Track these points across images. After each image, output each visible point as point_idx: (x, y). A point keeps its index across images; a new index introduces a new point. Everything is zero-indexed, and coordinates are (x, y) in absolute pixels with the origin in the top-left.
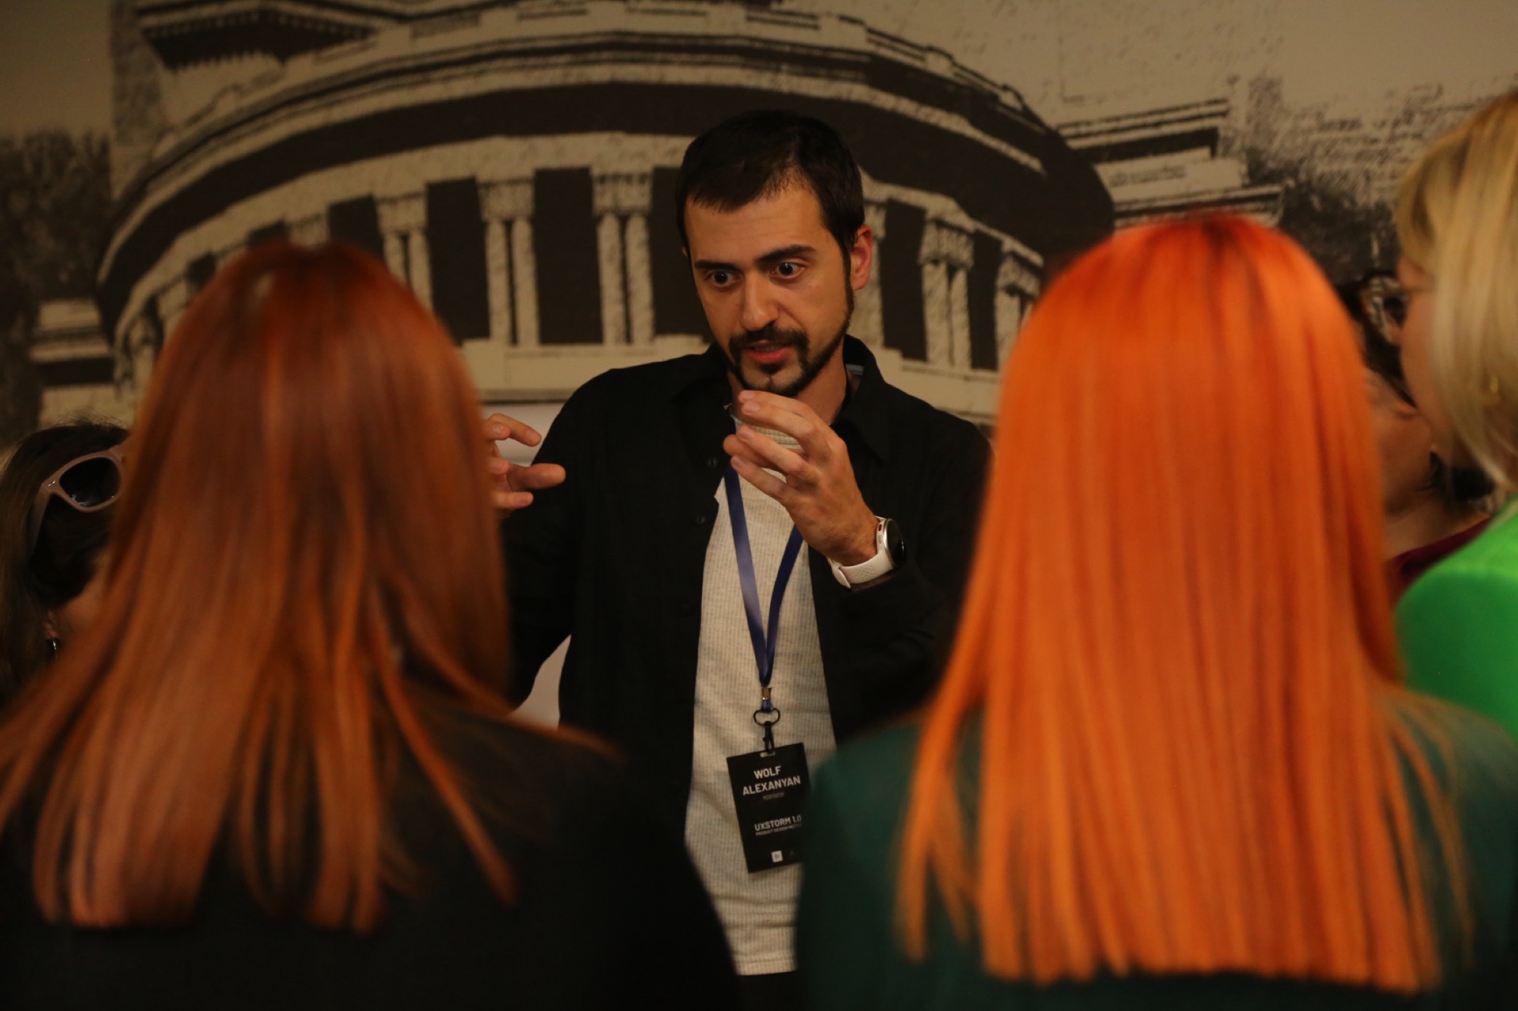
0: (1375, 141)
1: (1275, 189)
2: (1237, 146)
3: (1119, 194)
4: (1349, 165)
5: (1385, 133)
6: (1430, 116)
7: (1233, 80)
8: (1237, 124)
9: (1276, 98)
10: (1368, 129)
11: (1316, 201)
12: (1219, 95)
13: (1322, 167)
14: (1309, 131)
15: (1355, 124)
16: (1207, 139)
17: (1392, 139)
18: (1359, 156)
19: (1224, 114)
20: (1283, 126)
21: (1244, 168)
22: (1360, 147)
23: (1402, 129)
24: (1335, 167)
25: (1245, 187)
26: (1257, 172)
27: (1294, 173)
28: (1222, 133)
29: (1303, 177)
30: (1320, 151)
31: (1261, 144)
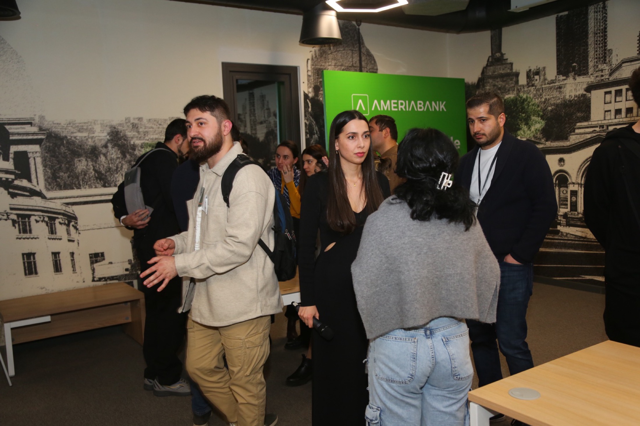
0: (64, 127)
1: (45, 132)
2: (37, 125)
3: (10, 131)
4: (59, 130)
5: (65, 126)
6: (74, 124)
7: (35, 115)
8: (37, 120)
9: (44, 119)
10: (62, 124)
11: (53, 135)
12: (32, 117)
13: (54, 130)
14: (51, 124)
15: (60, 124)
16: (30, 124)
17: (67, 127)
18: (61, 129)
19: (33, 120)
20: (46, 123)
21: (38, 129)
22: (61, 127)
23: (69, 125)
24: (57, 130)
25: (38, 131)
26: (41, 129)
27: (49, 130)
28: (33, 123)
29: (50, 131)
30: (53, 127)
31: (41, 125)
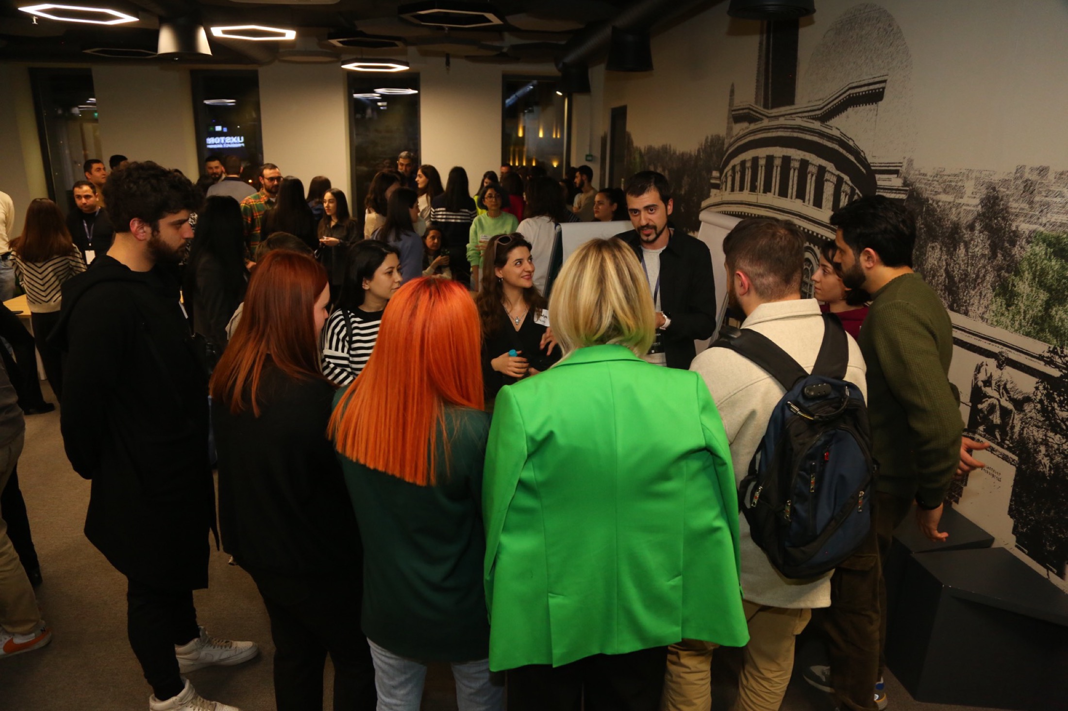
0: (929, 180)
1: (908, 188)
2: (902, 176)
3: (879, 183)
4: (923, 186)
5: (931, 179)
6: (942, 176)
7: (904, 158)
8: (903, 170)
9: (912, 164)
10: (928, 177)
11: (915, 193)
12: (901, 161)
13: (918, 185)
14: (916, 175)
15: (925, 175)
16: (896, 172)
17: (933, 181)
18: (925, 184)
19: (901, 166)
20: (912, 172)
21: (902, 182)
22: (926, 181)
23: (935, 178)
24: (920, 186)
25: (902, 187)
26: (905, 184)
27: (912, 186)
28: (900, 171)
29: (914, 187)
30: (918, 181)
31: (907, 176)
